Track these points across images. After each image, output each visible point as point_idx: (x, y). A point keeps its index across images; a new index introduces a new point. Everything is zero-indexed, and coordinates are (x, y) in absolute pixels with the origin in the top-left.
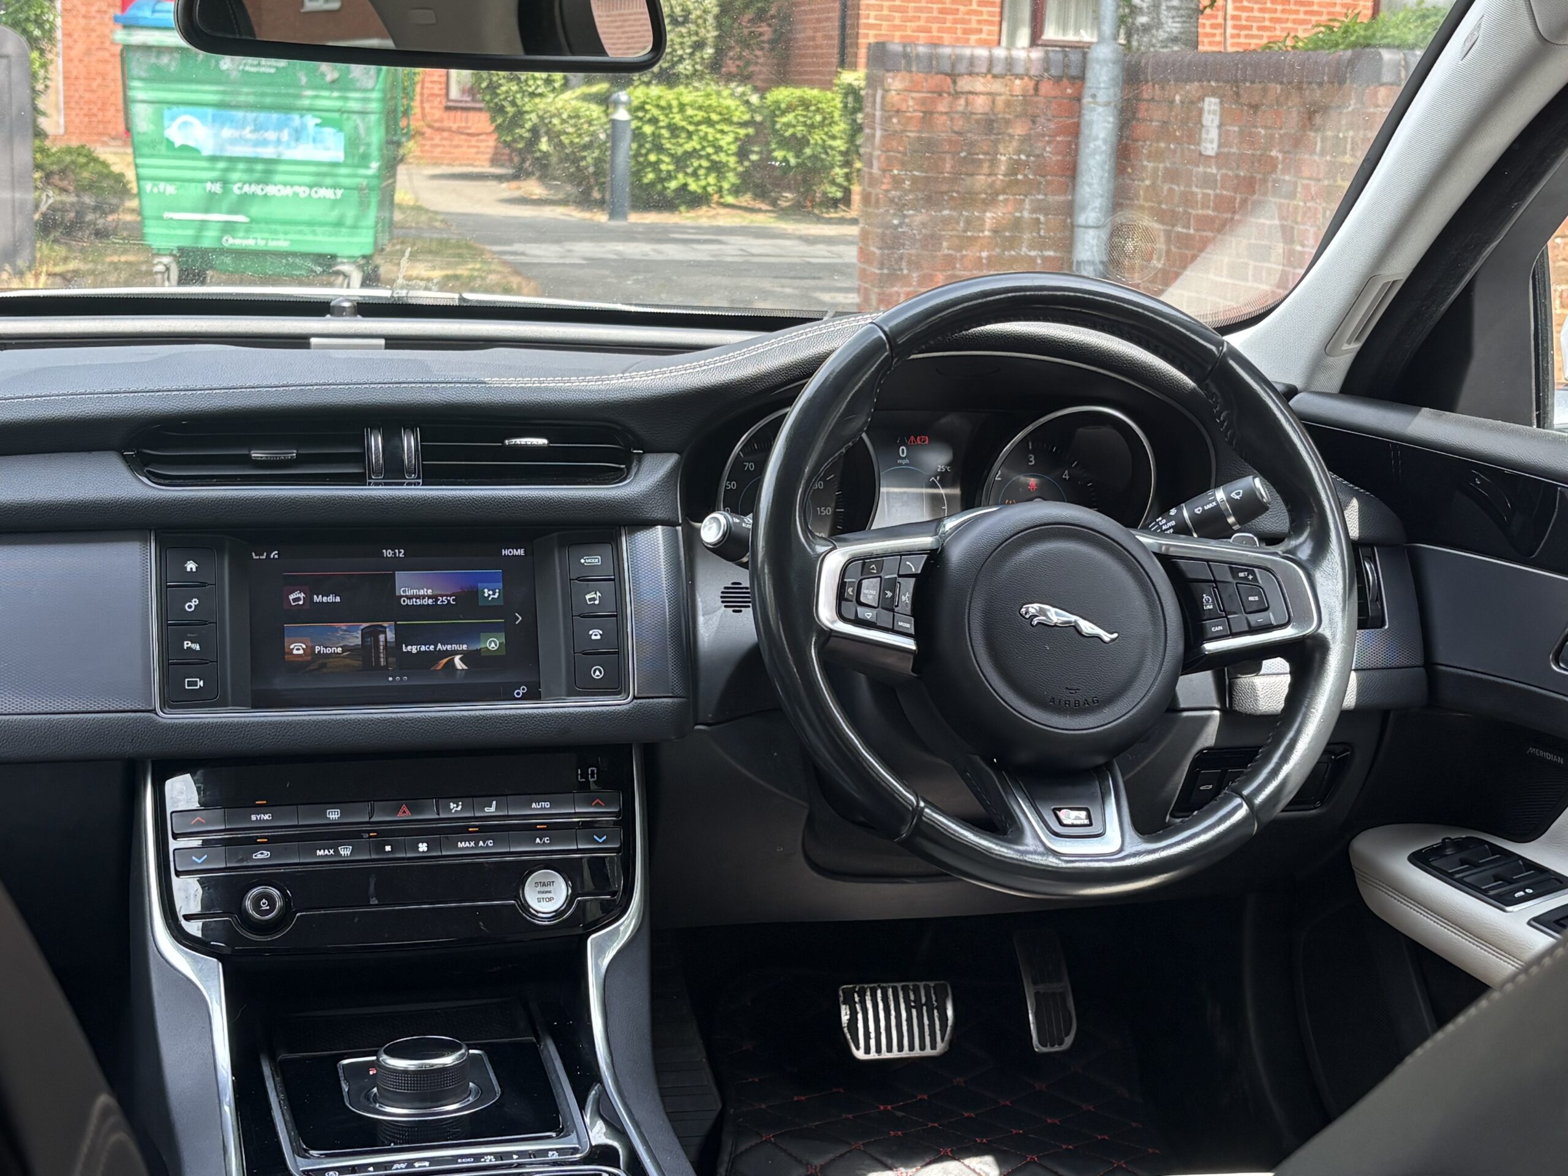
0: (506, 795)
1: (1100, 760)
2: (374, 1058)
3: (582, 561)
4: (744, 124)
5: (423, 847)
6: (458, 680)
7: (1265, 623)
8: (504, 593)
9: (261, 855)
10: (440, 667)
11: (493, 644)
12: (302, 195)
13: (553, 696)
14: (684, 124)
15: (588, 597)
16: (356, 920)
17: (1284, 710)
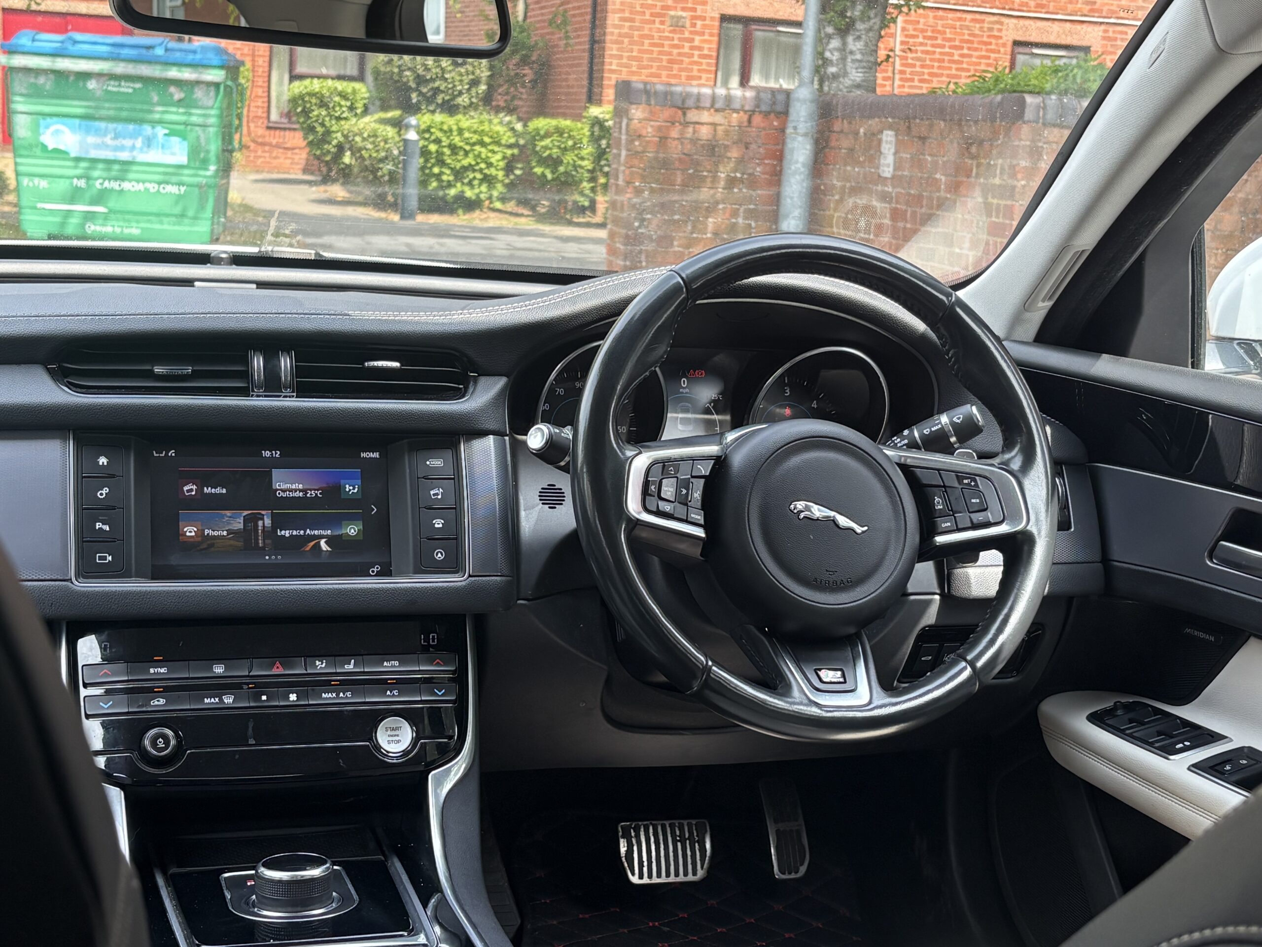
0: (362, 655)
1: (852, 630)
2: (253, 872)
3: (428, 463)
4: (510, 146)
5: (293, 697)
6: (324, 559)
7: (985, 521)
8: (362, 489)
9: (159, 702)
10: (308, 549)
11: (352, 530)
12: (152, 190)
13: (401, 573)
14: (461, 144)
15: (432, 492)
16: (237, 757)
17: (998, 592)
